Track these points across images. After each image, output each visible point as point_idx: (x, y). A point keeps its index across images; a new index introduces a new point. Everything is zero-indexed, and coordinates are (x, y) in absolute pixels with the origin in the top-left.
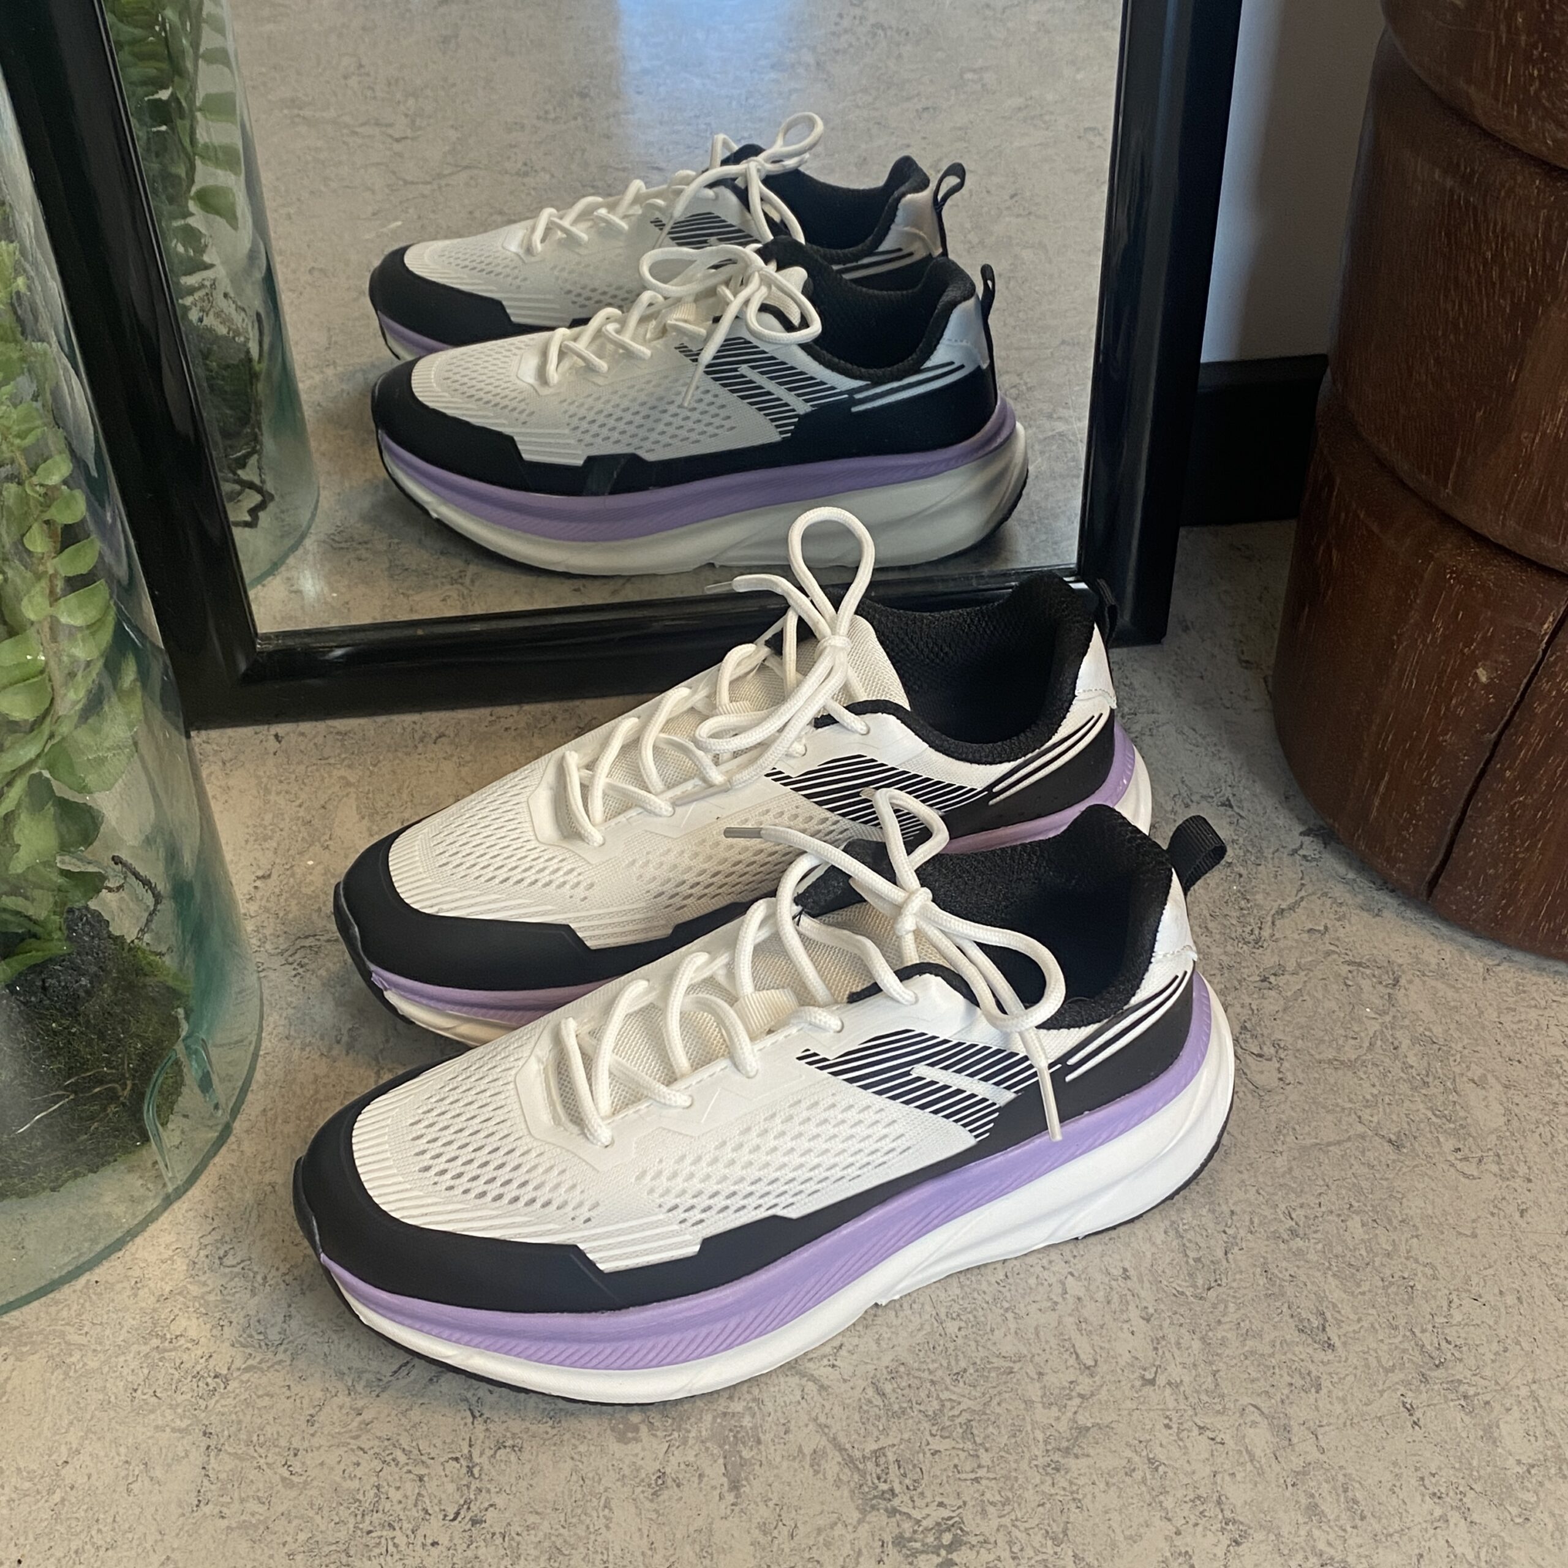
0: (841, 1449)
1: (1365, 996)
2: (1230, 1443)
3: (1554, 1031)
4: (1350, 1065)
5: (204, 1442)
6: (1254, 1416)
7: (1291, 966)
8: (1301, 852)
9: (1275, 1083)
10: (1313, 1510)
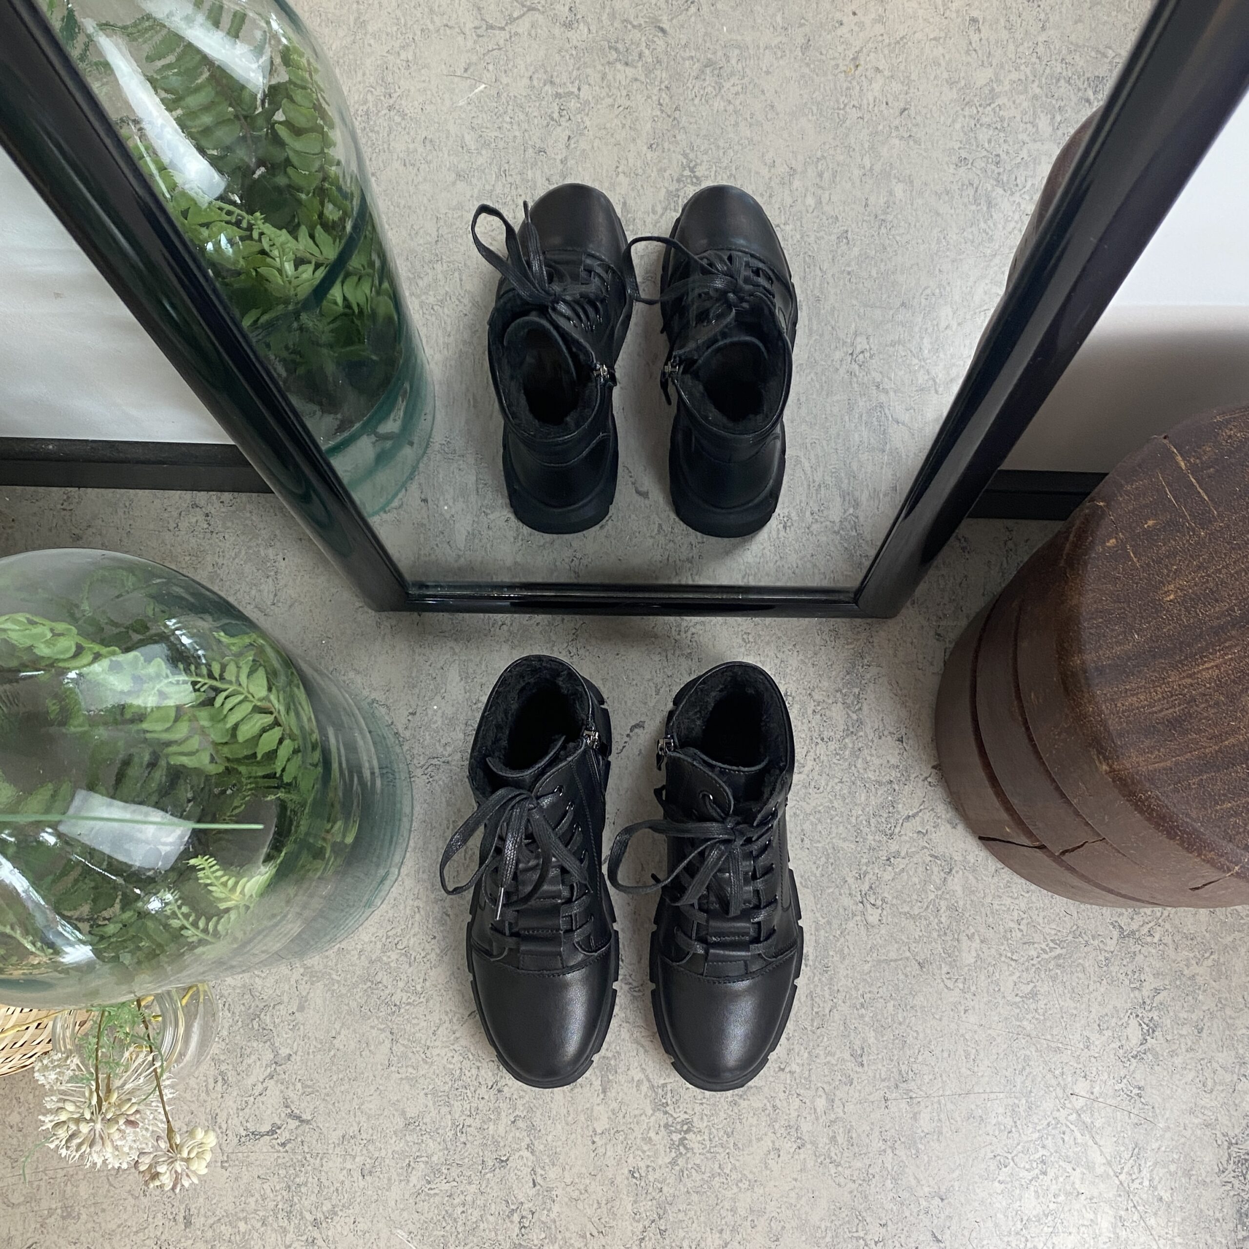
0: (649, 1080)
1: (933, 877)
2: (808, 1103)
3: (1015, 913)
4: (913, 917)
5: (390, 1037)
6: (821, 1092)
7: (903, 854)
8: (929, 780)
9: (876, 922)
10: (833, 1139)
